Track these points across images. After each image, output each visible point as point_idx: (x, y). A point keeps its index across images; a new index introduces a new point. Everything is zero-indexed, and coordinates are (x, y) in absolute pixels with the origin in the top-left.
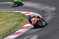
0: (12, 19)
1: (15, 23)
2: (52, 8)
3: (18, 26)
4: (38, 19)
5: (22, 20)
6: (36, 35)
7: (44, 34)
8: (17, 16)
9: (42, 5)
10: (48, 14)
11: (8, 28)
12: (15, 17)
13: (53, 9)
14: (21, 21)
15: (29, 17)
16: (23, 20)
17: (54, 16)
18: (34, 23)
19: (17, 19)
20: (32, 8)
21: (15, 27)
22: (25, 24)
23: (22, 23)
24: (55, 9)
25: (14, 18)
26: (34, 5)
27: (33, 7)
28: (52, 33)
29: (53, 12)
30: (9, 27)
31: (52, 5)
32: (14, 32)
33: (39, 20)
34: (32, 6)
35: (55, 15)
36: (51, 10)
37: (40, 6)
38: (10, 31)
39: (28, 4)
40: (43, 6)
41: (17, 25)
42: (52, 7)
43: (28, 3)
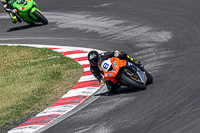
0: (24, 72)
1: (35, 85)
2: (159, 34)
3: (45, 94)
4: (123, 63)
5: (56, 75)
6: (107, 126)
7: (133, 123)
8: (41, 62)
9: (126, 25)
10: (146, 56)
11: (9, 103)
12: (35, 64)
13: (164, 36)
14: (53, 78)
15: (91, 57)
16: (60, 74)
17: (166, 59)
18: (111, 78)
19: (41, 71)
20: (93, 32)
21: (35, 100)
22: (69, 89)
23: (58, 87)
24: (169, 37)
25: (32, 69)
26: (100, 24)
27: (96, 30)
28: (161, 118)
29: (164, 46)
30: (15, 99)
31: (159, 24)
32: (29, 116)
33: (127, 67)
34: (92, 26)
35: (171, 58)
36: (157, 40)
37: (117, 25)
38: (18, 113)
39: (79, 22)
40: (129, 27)
41: (41, 91)
42: (159, 31)
43: (79, 17)
